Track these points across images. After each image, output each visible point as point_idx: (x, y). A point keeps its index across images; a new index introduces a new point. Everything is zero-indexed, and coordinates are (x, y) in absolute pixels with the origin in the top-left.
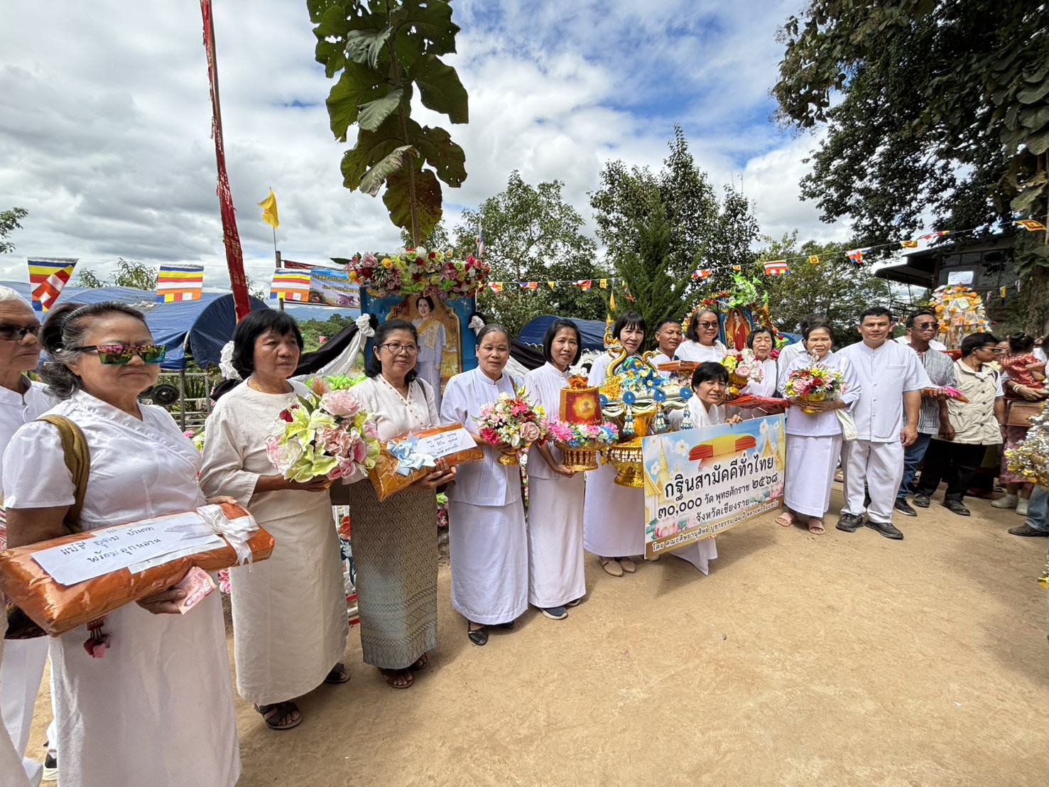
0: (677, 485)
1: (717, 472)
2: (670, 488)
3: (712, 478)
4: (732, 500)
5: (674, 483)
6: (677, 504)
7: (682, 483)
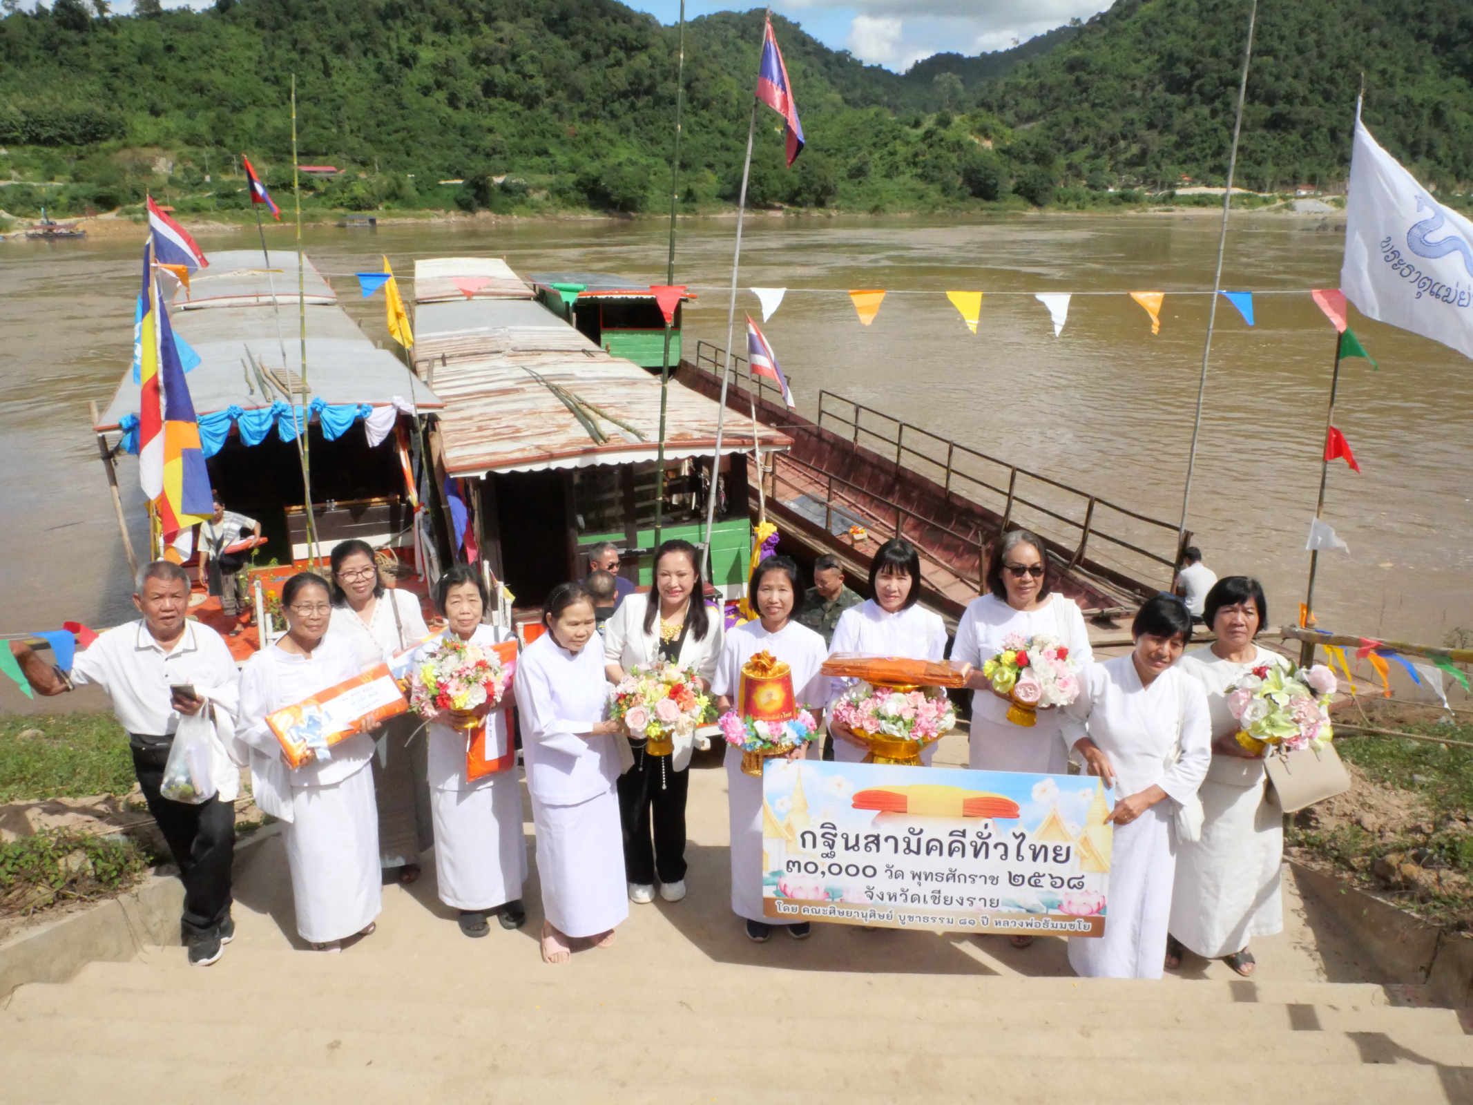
0: (823, 836)
1: (914, 840)
2: (809, 838)
3: (902, 845)
4: (948, 889)
5: (819, 832)
6: (824, 864)
7: (835, 835)
